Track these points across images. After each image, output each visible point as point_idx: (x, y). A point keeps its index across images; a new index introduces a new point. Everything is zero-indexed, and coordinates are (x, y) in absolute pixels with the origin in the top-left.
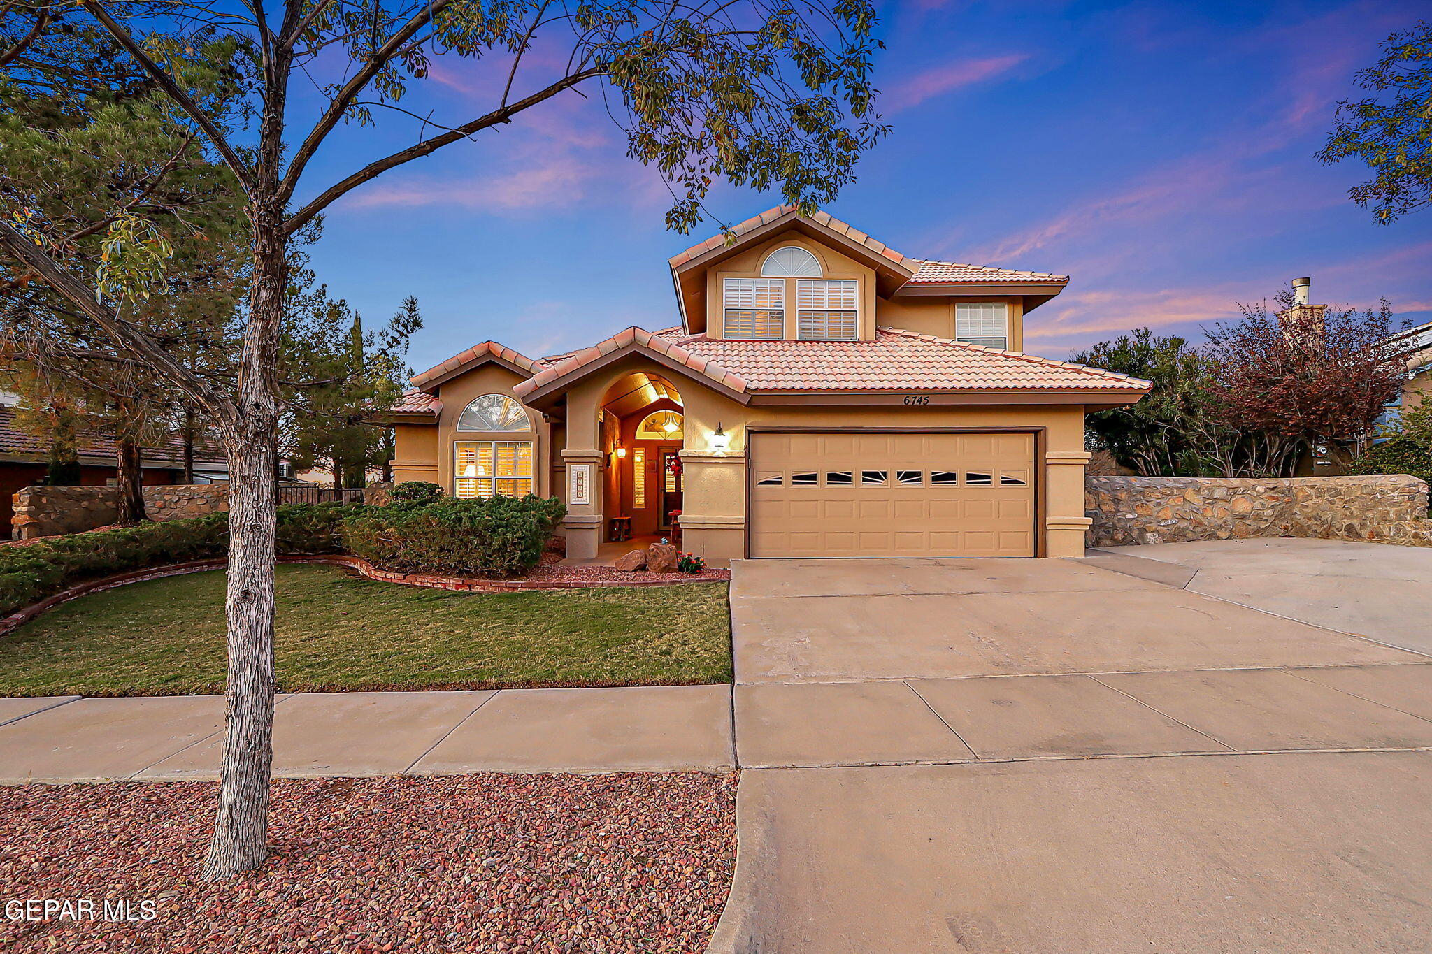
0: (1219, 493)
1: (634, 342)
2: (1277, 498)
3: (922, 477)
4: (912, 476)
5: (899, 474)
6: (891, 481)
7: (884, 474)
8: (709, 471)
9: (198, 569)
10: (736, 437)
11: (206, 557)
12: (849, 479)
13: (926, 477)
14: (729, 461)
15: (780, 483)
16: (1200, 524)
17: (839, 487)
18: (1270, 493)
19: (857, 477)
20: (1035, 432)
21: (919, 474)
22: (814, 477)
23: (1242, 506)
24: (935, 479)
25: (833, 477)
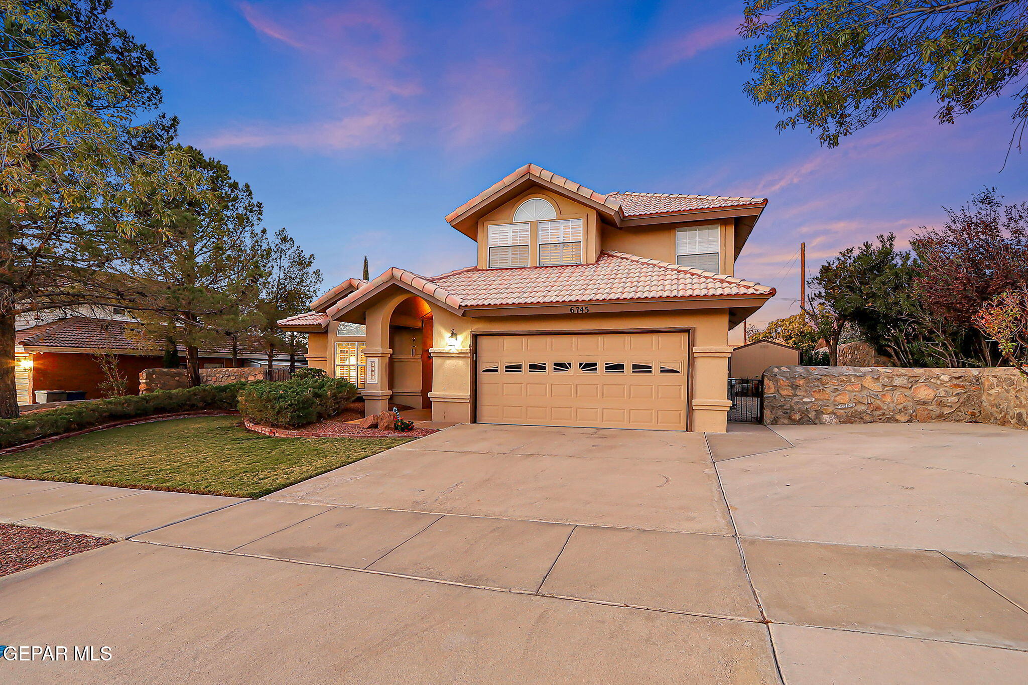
0: (898, 381)
1: (393, 277)
2: (963, 387)
3: (598, 367)
4: (590, 366)
5: (581, 364)
6: (575, 369)
7: (570, 364)
8: (449, 363)
9: (182, 417)
10: (466, 338)
11: (188, 410)
12: (544, 368)
13: (601, 367)
14: (460, 355)
15: (497, 371)
16: (878, 408)
17: (537, 374)
18: (955, 382)
19: (550, 367)
20: (688, 331)
21: (595, 364)
22: (519, 367)
23: (924, 393)
24: (607, 368)
25: (533, 367)
